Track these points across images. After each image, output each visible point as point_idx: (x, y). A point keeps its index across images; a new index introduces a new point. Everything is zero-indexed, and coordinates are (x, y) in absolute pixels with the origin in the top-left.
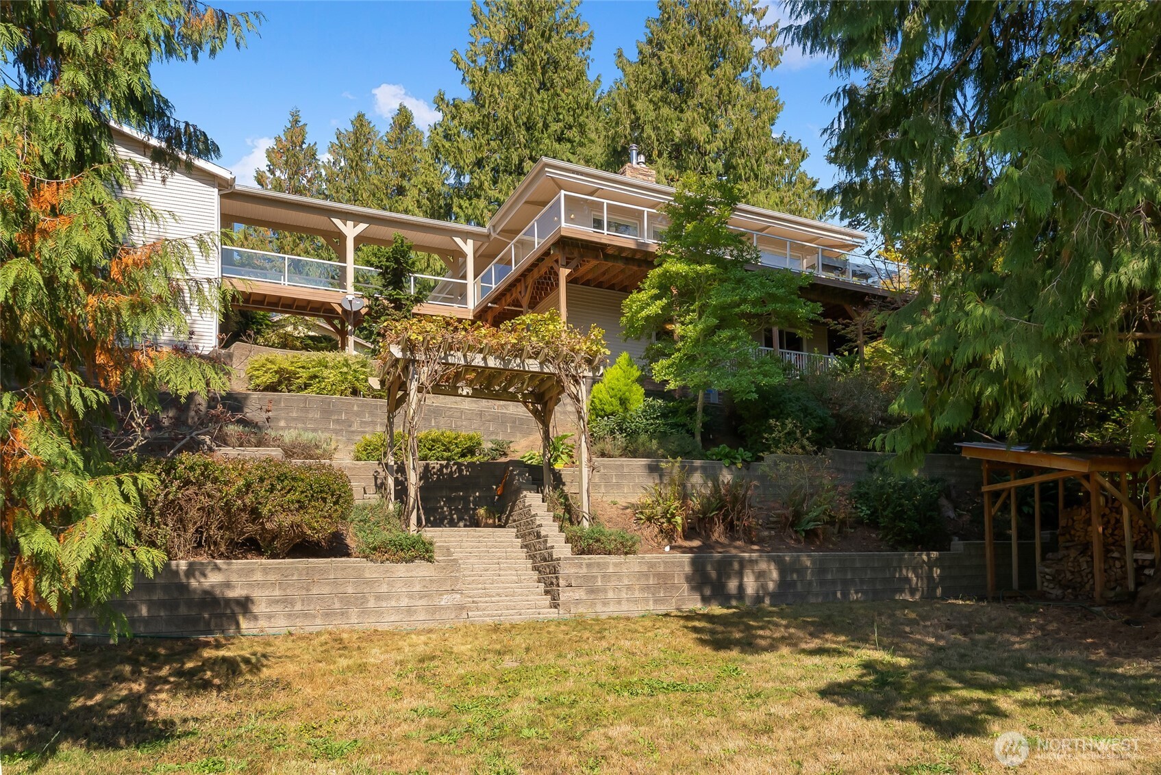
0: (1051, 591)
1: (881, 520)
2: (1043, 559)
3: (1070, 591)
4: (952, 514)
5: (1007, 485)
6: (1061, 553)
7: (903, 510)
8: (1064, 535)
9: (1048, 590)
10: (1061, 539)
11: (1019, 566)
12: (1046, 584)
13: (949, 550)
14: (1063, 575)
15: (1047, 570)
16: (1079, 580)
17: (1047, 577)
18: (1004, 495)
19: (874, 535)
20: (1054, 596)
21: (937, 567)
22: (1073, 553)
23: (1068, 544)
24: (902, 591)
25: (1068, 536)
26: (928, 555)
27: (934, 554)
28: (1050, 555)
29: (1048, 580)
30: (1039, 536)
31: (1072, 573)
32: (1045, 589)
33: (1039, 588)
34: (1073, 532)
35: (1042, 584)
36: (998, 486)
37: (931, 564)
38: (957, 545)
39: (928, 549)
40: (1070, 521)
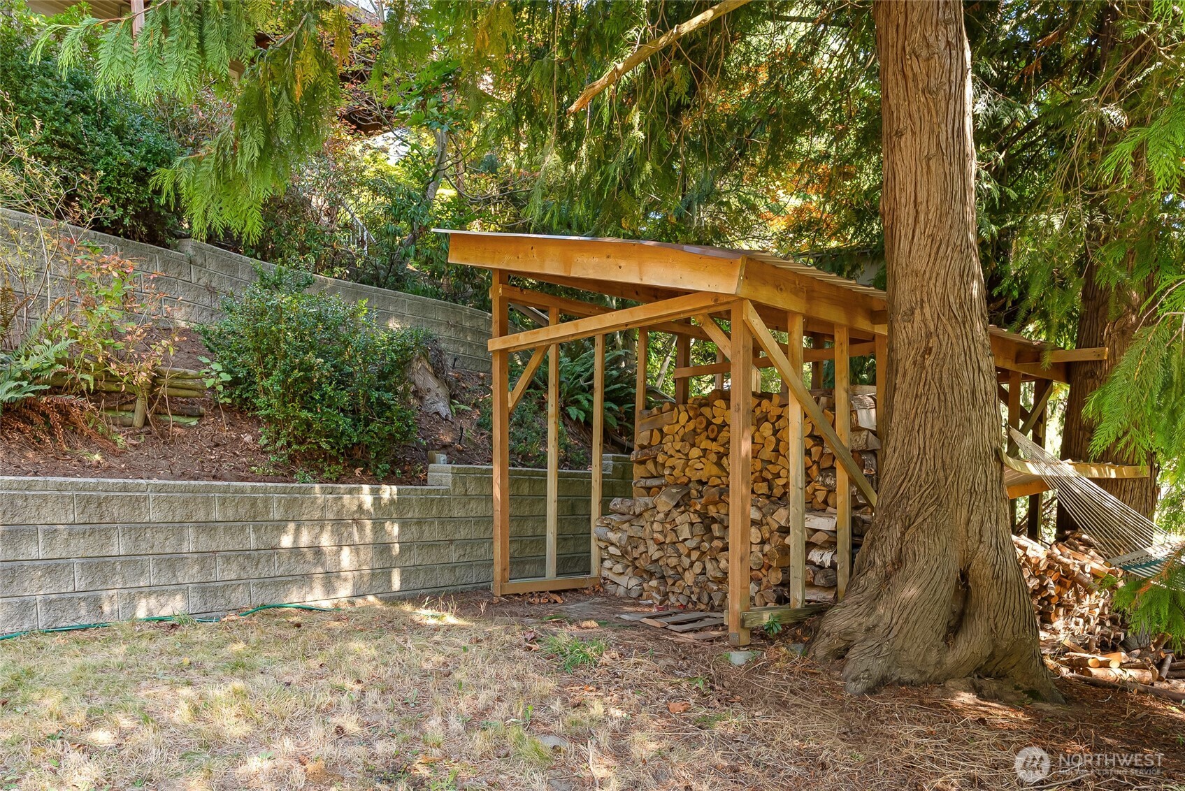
0: (617, 579)
1: (261, 401)
2: (605, 511)
3: (654, 583)
4: (443, 408)
5: (542, 335)
6: (641, 501)
7: (307, 379)
8: (643, 462)
9: (611, 576)
10: (638, 471)
11: (560, 521)
12: (607, 564)
13: (424, 483)
14: (642, 548)
15: (612, 536)
16: (673, 561)
17: (612, 550)
18: (535, 361)
19: (248, 438)
20: (621, 591)
21: (393, 520)
22: (664, 502)
23: (650, 482)
24: (305, 579)
25: (650, 465)
26: (375, 492)
27: (389, 492)
28: (616, 503)
29: (612, 556)
30: (599, 464)
31: (661, 545)
32: (605, 573)
33: (594, 572)
34: (660, 459)
35: (603, 567)
36: (523, 339)
37: (381, 514)
38: (441, 471)
39: (376, 480)
40: (656, 434)
